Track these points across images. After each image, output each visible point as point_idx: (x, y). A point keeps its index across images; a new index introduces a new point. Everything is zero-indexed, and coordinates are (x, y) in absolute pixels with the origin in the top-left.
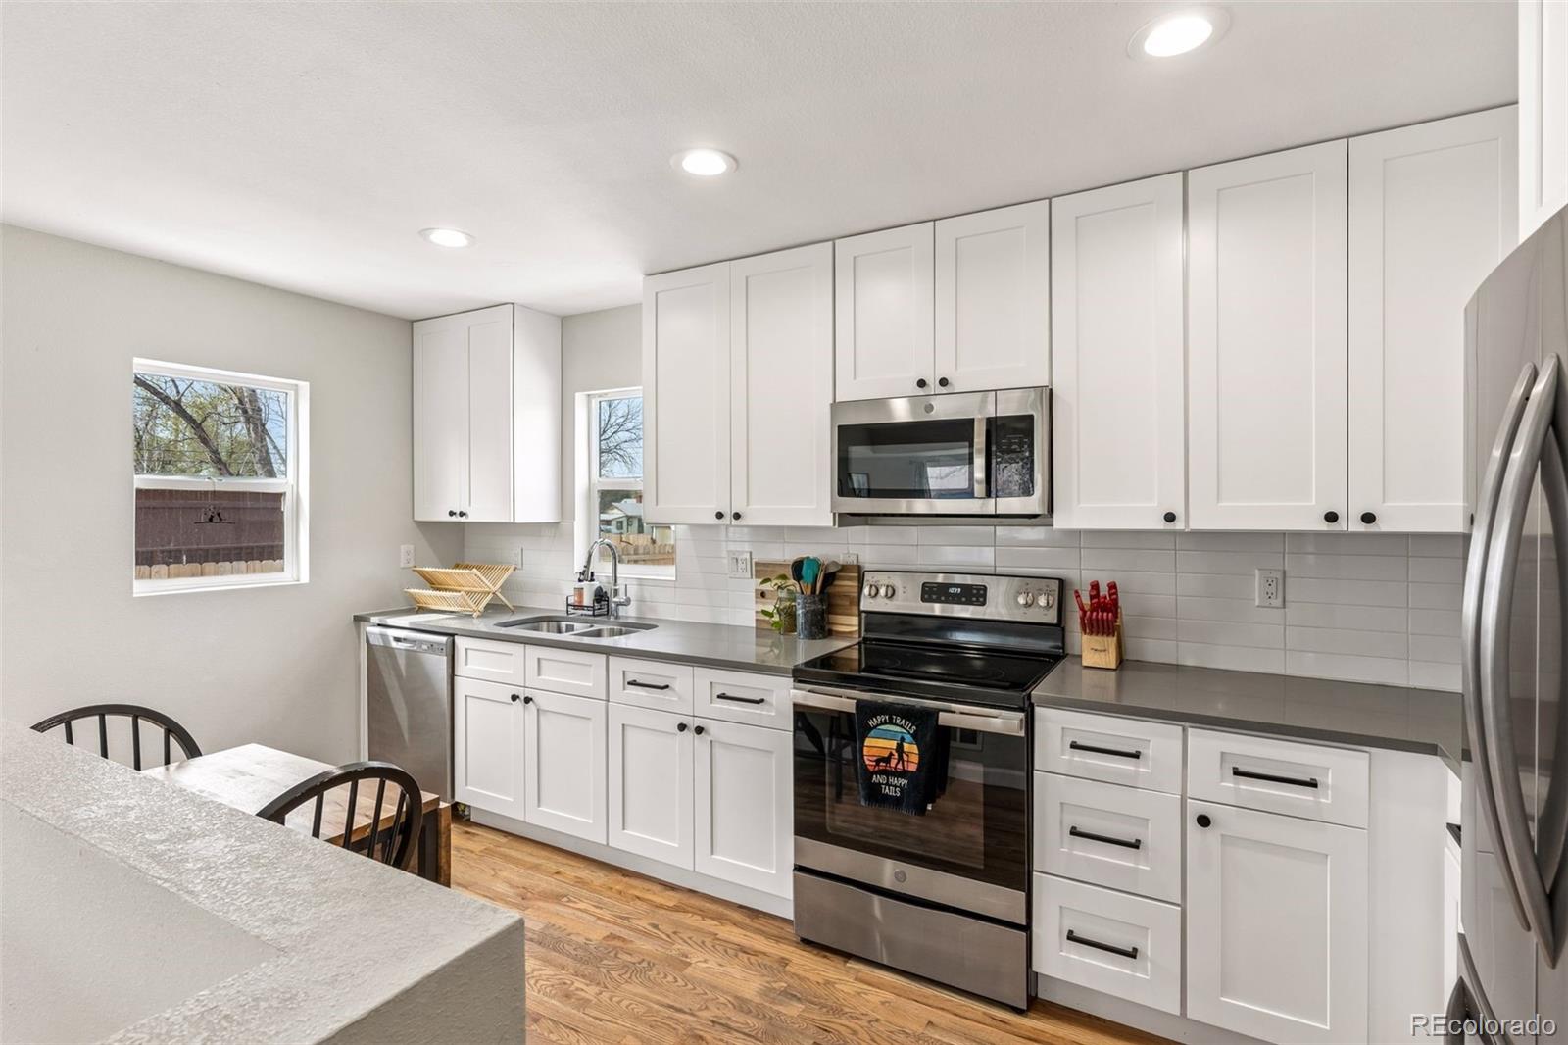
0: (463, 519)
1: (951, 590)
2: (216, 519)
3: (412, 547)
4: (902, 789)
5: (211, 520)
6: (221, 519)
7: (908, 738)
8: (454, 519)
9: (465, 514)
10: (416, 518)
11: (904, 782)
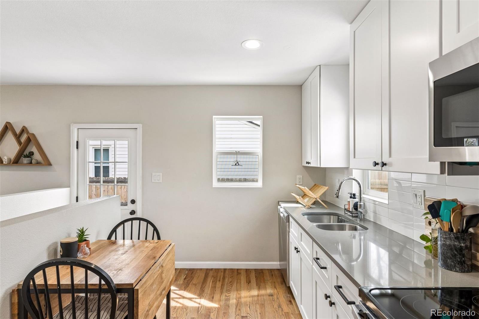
0: (309, 165)
2: (237, 164)
3: (301, 176)
5: (236, 164)
6: (238, 164)
8: (307, 165)
9: (310, 163)
10: (303, 165)
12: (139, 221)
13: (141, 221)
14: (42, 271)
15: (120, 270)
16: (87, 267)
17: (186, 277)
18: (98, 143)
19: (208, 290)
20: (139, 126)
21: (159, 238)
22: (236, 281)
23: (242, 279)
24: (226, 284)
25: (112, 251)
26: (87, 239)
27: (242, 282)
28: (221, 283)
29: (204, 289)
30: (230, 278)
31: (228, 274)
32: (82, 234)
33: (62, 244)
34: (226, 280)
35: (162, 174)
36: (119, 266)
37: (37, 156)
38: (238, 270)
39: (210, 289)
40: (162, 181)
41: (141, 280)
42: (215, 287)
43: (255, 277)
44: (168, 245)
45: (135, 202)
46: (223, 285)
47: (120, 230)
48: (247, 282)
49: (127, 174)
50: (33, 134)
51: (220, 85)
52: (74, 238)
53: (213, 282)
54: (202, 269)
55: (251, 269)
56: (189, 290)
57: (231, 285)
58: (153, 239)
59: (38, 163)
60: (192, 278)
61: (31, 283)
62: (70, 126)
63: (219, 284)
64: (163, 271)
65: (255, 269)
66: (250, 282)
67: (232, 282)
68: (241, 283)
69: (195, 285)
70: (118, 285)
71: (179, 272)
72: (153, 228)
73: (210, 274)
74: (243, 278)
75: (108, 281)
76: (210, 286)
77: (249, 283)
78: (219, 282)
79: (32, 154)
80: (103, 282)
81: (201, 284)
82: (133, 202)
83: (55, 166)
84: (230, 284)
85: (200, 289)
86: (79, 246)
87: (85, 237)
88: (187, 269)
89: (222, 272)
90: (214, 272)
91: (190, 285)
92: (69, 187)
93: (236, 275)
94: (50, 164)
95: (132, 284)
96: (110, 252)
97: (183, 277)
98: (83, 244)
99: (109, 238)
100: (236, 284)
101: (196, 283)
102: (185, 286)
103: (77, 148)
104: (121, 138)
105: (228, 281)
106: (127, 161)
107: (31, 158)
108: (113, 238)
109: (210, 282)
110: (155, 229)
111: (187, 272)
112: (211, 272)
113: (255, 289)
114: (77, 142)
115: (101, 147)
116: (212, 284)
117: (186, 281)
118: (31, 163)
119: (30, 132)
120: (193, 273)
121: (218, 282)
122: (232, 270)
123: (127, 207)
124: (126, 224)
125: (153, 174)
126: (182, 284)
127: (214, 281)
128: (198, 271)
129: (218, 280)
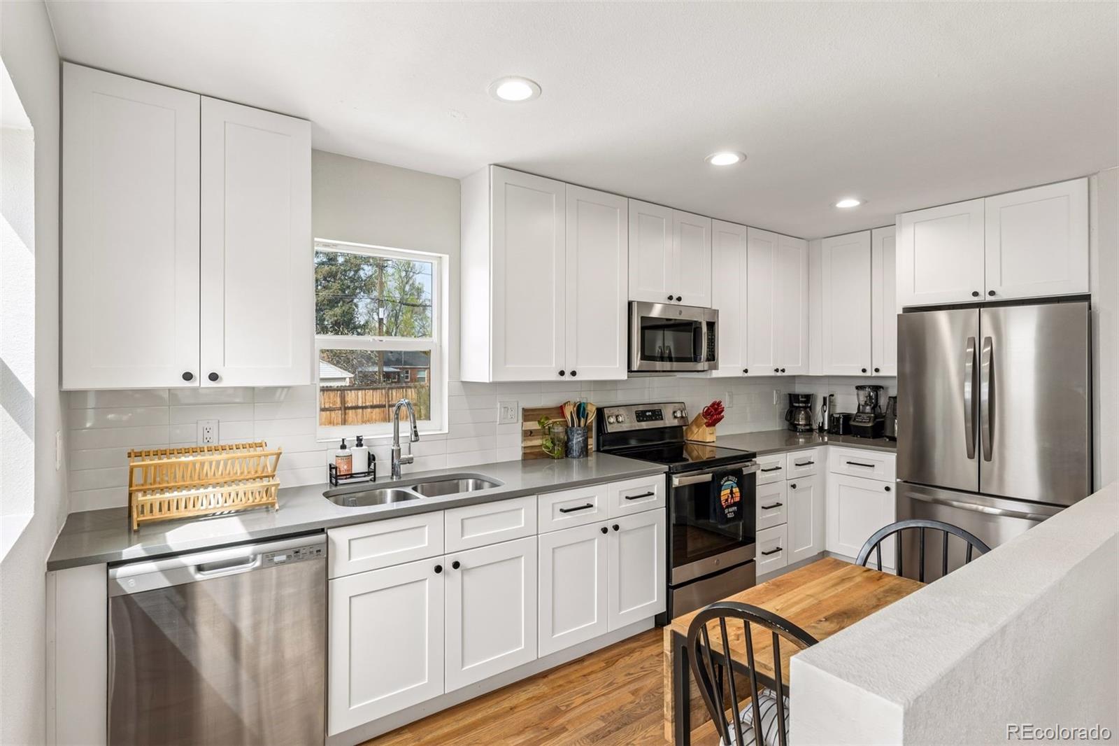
1: (648, 414)
4: (734, 512)
7: (734, 485)
11: (735, 508)
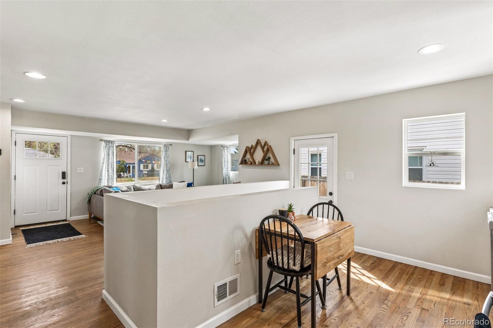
2: (432, 165)
5: (430, 165)
6: (434, 165)
12: (328, 205)
13: (330, 206)
14: (267, 220)
15: (309, 231)
16: (289, 223)
17: (374, 262)
18: (316, 149)
19: (393, 278)
20: (335, 135)
21: (342, 220)
22: (426, 279)
23: (434, 280)
24: (413, 279)
25: (308, 221)
26: (293, 211)
27: (433, 283)
28: (408, 276)
29: (388, 276)
30: (420, 275)
31: (419, 272)
32: (290, 207)
33: (279, 211)
34: (415, 276)
35: (353, 173)
36: (309, 230)
37: (272, 160)
38: (431, 271)
39: (394, 277)
40: (354, 179)
41: (320, 240)
42: (401, 278)
43: (452, 282)
44: (347, 225)
45: (332, 194)
46: (409, 278)
47: (315, 210)
48: (439, 284)
49: (326, 174)
50: (270, 146)
51: (410, 89)
52: (286, 208)
53: (399, 273)
54: (391, 260)
55: (450, 275)
56: (374, 272)
57: (419, 281)
58: (338, 220)
59: (273, 164)
60: (379, 265)
61: (263, 227)
62: (290, 138)
63: (405, 277)
64: (340, 242)
65: (455, 277)
66: (444, 285)
67: (421, 279)
68: (431, 283)
69: (381, 270)
70: (305, 238)
71: (368, 257)
72: (338, 212)
73: (398, 266)
74: (436, 280)
75: (300, 235)
76: (396, 276)
77: (441, 286)
78: (406, 275)
79: (269, 158)
80: (297, 235)
81: (387, 271)
82: (331, 194)
83: (281, 166)
84: (417, 280)
85: (384, 274)
86: (288, 214)
87: (293, 209)
88: (376, 257)
89: (412, 268)
90: (403, 266)
91: (376, 269)
92: (289, 180)
93: (428, 275)
94: (279, 165)
95: (313, 240)
96: (306, 222)
97: (371, 262)
98: (291, 214)
99: (308, 214)
100: (425, 282)
101: (383, 269)
102: (371, 268)
103: (294, 153)
104: (322, 145)
105: (417, 277)
106: (327, 163)
107: (269, 161)
108: (311, 215)
109: (396, 273)
110: (340, 213)
111: (375, 259)
112: (399, 265)
113: (448, 292)
114: (294, 149)
115: (318, 153)
116: (398, 274)
117: (373, 265)
118: (269, 164)
119: (269, 145)
120: (381, 262)
121: (404, 275)
122: (424, 270)
123: (326, 197)
124: (319, 206)
125: (347, 173)
126: (369, 266)
127: (401, 273)
128: (387, 261)
129: (406, 272)
